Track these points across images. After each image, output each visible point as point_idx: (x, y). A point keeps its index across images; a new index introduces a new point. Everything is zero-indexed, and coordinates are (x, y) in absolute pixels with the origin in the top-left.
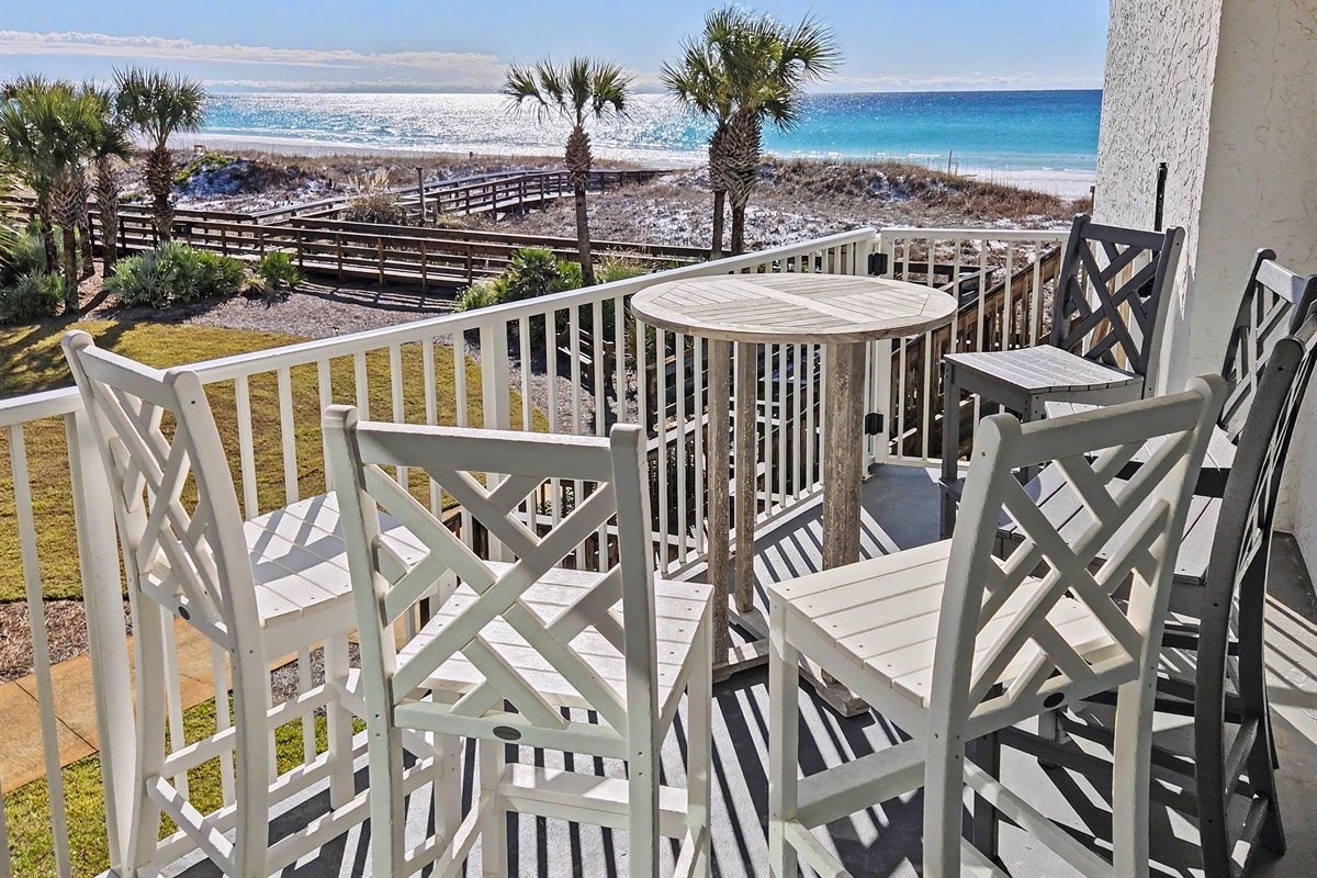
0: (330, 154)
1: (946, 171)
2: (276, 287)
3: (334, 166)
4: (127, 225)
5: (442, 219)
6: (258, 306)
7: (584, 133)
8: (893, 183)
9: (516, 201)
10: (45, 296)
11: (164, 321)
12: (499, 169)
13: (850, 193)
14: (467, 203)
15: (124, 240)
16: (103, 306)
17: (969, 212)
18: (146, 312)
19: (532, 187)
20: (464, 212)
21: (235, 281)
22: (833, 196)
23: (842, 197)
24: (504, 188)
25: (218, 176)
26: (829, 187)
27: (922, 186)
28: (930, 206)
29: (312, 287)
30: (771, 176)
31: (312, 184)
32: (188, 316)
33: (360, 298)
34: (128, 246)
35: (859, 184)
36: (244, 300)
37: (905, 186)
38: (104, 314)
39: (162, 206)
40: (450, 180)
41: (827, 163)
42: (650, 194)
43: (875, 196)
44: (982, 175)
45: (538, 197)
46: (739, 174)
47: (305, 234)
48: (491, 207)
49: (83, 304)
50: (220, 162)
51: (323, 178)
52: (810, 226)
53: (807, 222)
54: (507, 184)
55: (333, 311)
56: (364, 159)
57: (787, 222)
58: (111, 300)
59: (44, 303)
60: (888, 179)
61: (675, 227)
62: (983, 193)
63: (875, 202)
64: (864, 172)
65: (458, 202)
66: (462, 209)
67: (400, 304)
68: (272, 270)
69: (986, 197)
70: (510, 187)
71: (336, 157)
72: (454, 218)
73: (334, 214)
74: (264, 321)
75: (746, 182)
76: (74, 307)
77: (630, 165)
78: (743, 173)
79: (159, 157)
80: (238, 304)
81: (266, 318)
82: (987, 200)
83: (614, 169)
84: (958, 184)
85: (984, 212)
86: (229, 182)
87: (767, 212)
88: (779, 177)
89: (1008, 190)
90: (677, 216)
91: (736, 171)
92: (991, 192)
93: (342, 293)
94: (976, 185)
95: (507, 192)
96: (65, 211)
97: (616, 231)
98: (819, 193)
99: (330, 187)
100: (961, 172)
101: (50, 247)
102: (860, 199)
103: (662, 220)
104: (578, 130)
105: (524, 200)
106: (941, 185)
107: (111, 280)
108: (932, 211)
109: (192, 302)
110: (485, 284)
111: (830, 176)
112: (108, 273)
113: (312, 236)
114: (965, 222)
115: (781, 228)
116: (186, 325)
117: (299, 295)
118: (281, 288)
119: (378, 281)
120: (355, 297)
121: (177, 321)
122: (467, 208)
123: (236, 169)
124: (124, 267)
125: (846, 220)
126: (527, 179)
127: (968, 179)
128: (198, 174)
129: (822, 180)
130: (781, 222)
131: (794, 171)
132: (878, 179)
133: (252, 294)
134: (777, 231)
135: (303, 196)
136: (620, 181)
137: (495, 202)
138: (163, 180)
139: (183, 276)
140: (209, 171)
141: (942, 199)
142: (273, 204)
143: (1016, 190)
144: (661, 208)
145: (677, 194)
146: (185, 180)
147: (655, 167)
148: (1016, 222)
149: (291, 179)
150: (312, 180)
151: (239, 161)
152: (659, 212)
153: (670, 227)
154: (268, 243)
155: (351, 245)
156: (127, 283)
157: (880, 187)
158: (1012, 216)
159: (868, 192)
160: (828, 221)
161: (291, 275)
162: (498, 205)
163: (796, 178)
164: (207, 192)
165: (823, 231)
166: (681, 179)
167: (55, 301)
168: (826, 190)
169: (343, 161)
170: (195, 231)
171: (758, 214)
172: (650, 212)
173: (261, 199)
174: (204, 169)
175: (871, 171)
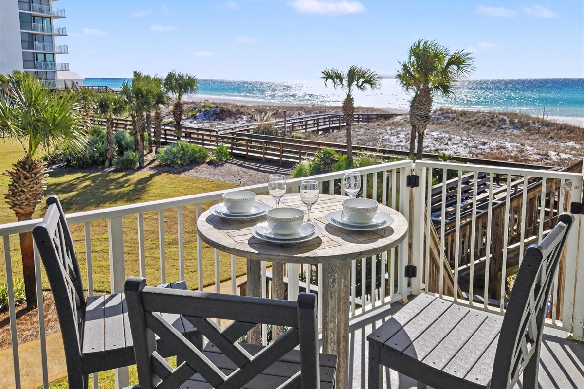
0: (256, 105)
1: (541, 117)
2: (221, 161)
3: (257, 110)
4: (168, 132)
5: (294, 134)
6: (211, 169)
7: (351, 97)
8: (512, 123)
9: (328, 126)
10: (132, 160)
11: (174, 173)
12: (325, 112)
13: (489, 126)
14: (306, 127)
15: (166, 139)
16: (153, 165)
17: (552, 138)
18: (168, 169)
19: (335, 120)
20: (304, 131)
21: (205, 157)
22: (480, 128)
23: (484, 128)
24: (323, 120)
25: (208, 113)
26: (478, 123)
27: (527, 124)
28: (531, 134)
29: (235, 161)
30: (449, 118)
31: (245, 117)
32: (184, 171)
33: (254, 167)
34: (168, 141)
35: (494, 122)
36: (207, 165)
37: (518, 124)
38: (152, 168)
39: (178, 126)
40: (303, 116)
41: (478, 112)
42: (389, 125)
43: (502, 129)
44: (561, 120)
45: (338, 125)
46: (422, 118)
47: (235, 138)
48: (316, 129)
49: (145, 164)
50: (210, 107)
51: (249, 114)
52: (464, 142)
53: (463, 140)
54: (324, 118)
55: (241, 172)
56: (270, 107)
57: (452, 140)
58: (157, 163)
59: (131, 164)
60: (509, 121)
61: (398, 140)
62: (561, 129)
63: (502, 131)
64: (497, 117)
65: (302, 126)
66: (304, 129)
67: (269, 170)
68: (220, 153)
69: (562, 131)
70: (326, 120)
71: (258, 106)
72: (300, 133)
73: (248, 130)
74: (213, 175)
75: (425, 122)
76: (142, 165)
77: (382, 111)
78: (423, 117)
79: (178, 106)
80: (204, 167)
81: (214, 174)
82: (562, 132)
83: (375, 113)
84: (548, 124)
85: (560, 138)
86: (212, 116)
87: (444, 135)
88: (453, 118)
89: (575, 128)
90: (399, 135)
91: (420, 116)
92: (565, 128)
93: (247, 164)
94: (557, 125)
95: (324, 122)
96: (141, 127)
97: (371, 141)
98: (472, 126)
99: (252, 118)
100: (550, 118)
101: (136, 140)
102: (494, 129)
103: (393, 137)
104: (349, 96)
105: (331, 126)
106: (538, 124)
107: (158, 155)
108: (532, 137)
109: (187, 166)
110: (305, 164)
111: (479, 118)
112: (157, 152)
113: (238, 140)
114: (550, 143)
115: (449, 143)
116: (182, 175)
117: (229, 164)
118: (222, 161)
119: (262, 160)
120: (251, 166)
121: (179, 173)
122: (306, 129)
123: (215, 110)
124: (163, 150)
125: (483, 140)
126: (333, 117)
127: (553, 122)
128: (201, 112)
129: (475, 120)
130: (450, 140)
131: (461, 115)
132: (505, 120)
133: (211, 163)
134: (447, 144)
135: (240, 122)
136: (376, 118)
137: (318, 126)
138: (179, 115)
139: (184, 154)
140: (205, 111)
141: (538, 131)
142: (228, 125)
143: (579, 128)
144: (393, 131)
145: (402, 125)
146: (195, 114)
147: (394, 112)
148: (578, 144)
149: (237, 115)
150: (245, 115)
151: (217, 107)
152: (392, 133)
153: (396, 140)
154: (220, 142)
155: (253, 144)
156: (163, 156)
157: (505, 124)
158: (576, 140)
159: (499, 126)
160: (474, 140)
161: (227, 155)
162: (320, 128)
163: (462, 118)
164: (204, 120)
165: (471, 145)
166: (406, 118)
167: (135, 163)
168: (477, 125)
169: (261, 108)
170: (192, 136)
171: (439, 135)
172: (388, 133)
173: (224, 123)
174: (203, 110)
175: (501, 116)
